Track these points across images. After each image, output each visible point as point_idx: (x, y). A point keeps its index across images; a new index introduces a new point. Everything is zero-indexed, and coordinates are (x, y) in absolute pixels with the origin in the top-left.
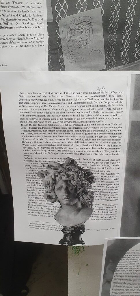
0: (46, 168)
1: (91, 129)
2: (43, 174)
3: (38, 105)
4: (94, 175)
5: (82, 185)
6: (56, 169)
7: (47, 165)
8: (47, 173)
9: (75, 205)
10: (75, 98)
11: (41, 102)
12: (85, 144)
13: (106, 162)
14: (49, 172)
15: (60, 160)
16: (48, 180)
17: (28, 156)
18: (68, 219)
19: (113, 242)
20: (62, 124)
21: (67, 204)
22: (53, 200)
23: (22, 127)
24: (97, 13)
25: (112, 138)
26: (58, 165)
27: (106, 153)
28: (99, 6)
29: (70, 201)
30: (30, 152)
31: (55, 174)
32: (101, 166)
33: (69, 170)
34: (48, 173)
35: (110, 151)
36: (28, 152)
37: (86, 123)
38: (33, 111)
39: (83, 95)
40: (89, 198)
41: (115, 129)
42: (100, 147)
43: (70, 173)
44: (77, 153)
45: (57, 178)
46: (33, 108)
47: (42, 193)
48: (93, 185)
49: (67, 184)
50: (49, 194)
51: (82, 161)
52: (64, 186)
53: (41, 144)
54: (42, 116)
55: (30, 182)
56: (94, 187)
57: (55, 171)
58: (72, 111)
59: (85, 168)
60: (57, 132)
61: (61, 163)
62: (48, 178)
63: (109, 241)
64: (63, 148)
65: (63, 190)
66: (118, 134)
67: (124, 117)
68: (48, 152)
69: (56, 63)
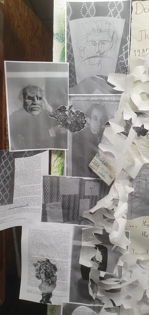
1: (56, 247)
2: (35, 265)
3: (36, 235)
4: (57, 268)
5: (52, 272)
6: (41, 263)
7: (37, 261)
8: (37, 265)
9: (49, 282)
10: (51, 233)
12: (54, 253)
13: (62, 262)
16: (38, 268)
17: (30, 256)
18: (45, 289)
19: (66, 304)
20: (45, 243)
21: (45, 281)
22: (39, 278)
23: (29, 243)
24: (60, 203)
25: (65, 252)
27: (63, 258)
28: (60, 201)
29: (47, 279)
30: (31, 254)
31: (41, 265)
32: (60, 264)
33: (47, 264)
37: (54, 244)
38: (33, 237)
39: (54, 232)
40: (55, 278)
41: (66, 248)
42: (60, 255)
43: (47, 266)
44: (50, 256)
45: (41, 268)
47: (35, 274)
48: (56, 272)
49: (45, 271)
50: (37, 275)
51: (52, 260)
52: (44, 272)
53: (35, 251)
54: (37, 239)
55: (30, 268)
56: (57, 274)
58: (49, 238)
59: (53, 264)
60: (42, 247)
61: (43, 260)
62: (38, 267)
63: (64, 304)
64: (45, 254)
65: (44, 273)
66: (67, 250)
67: (70, 243)
68: (38, 255)
69: (44, 219)
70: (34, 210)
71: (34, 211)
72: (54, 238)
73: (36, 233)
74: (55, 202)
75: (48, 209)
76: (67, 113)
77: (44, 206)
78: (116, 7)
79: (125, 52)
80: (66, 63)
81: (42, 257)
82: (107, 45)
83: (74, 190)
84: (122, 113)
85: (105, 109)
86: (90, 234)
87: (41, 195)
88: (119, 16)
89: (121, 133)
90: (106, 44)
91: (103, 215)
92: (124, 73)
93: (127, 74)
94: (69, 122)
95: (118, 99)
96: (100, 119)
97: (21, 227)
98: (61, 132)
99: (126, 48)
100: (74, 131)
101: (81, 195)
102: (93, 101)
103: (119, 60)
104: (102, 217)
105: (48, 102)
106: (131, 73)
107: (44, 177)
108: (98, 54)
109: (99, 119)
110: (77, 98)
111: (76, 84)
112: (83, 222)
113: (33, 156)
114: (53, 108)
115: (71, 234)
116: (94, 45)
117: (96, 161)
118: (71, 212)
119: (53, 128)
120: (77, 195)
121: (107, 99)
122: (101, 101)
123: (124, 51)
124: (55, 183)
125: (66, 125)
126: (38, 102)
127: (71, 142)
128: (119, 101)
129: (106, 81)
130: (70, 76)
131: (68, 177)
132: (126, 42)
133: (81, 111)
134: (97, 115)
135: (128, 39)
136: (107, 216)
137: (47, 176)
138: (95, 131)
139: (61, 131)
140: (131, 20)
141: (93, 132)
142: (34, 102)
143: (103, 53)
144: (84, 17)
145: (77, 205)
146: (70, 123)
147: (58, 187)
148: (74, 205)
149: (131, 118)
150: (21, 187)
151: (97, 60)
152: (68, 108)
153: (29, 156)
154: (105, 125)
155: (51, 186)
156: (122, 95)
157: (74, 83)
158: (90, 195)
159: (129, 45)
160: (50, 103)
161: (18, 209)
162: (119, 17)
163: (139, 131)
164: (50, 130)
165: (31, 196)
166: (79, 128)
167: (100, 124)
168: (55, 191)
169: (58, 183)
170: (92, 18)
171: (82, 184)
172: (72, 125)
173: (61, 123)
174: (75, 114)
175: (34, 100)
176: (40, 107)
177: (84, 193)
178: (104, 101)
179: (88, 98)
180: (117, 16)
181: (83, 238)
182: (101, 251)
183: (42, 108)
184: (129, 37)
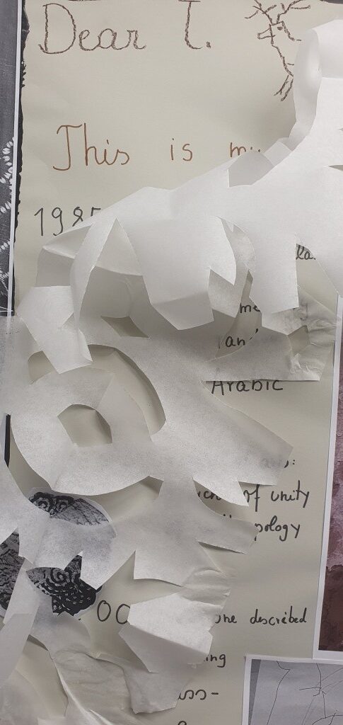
93: (5, 314)
135: (11, 155)
140: (22, 74)
159: (13, 181)
163: (60, 582)
184: (12, 147)
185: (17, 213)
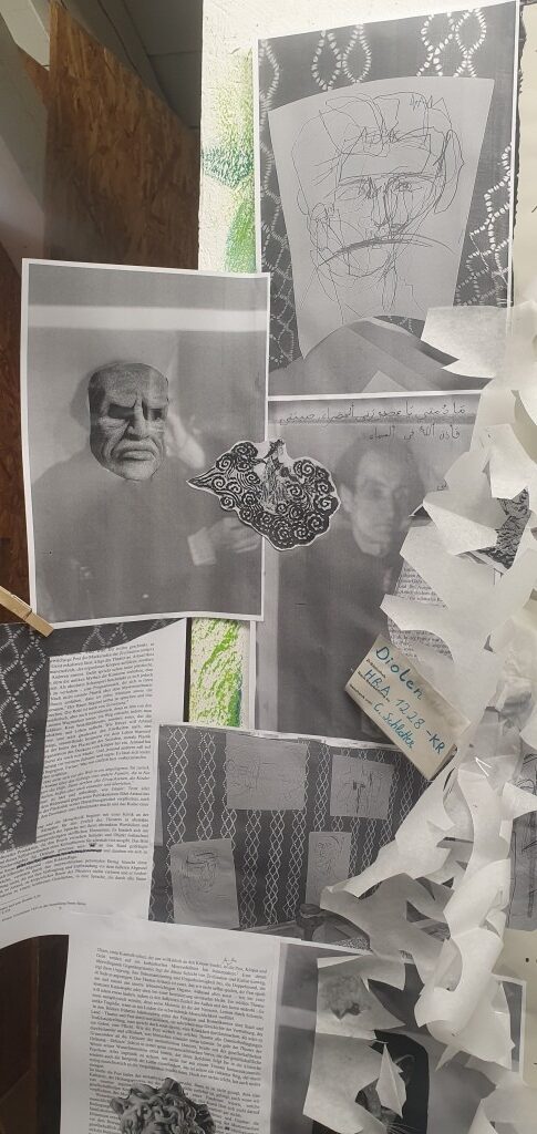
0: (127, 1092)
1: (210, 1030)
2: (121, 1106)
3: (125, 975)
6: (144, 1097)
7: (129, 1088)
8: (128, 1104)
10: (187, 971)
11: (131, 970)
12: (198, 1056)
13: (235, 1096)
14: (133, 1102)
15: (155, 1081)
16: (129, 1118)
17: (96, 1066)
20: (161, 1013)
23: (94, 1010)
24: (226, 845)
25: (246, 1053)
26: (149, 1090)
27: (236, 1079)
28: (228, 836)
30: (101, 1059)
31: (142, 1108)
32: (226, 1102)
33: (169, 1102)
34: (130, 1103)
35: (242, 1075)
36: (98, 1058)
37: (202, 1018)
38: (114, 984)
39: (200, 967)
41: (251, 1036)
42: (225, 1066)
43: (171, 1109)
44: (185, 1070)
45: (146, 1117)
46: (115, 979)
51: (193, 1087)
53: (122, 1045)
54: (128, 994)
55: (97, 1117)
57: (143, 1101)
58: (180, 992)
60: (152, 1027)
61: (154, 1086)
62: (130, 1115)
64: (160, 1058)
66: (256, 1046)
67: (267, 1016)
68: (132, 1062)
69: (161, 909)
70: (121, 870)
71: (120, 875)
72: (199, 992)
73: (127, 969)
74: (204, 839)
75: (176, 867)
76: (260, 469)
77: (161, 854)
78: (454, 33)
79: (497, 214)
80: (260, 274)
81: (150, 1073)
82: (421, 192)
83: (283, 791)
84: (486, 471)
85: (411, 453)
86: (353, 985)
87: (151, 809)
88: (466, 69)
89: (480, 551)
90: (414, 186)
91: (409, 904)
92: (491, 302)
93: (505, 306)
94: (268, 506)
95: (468, 411)
96: (394, 492)
97: (66, 938)
98: (237, 546)
99: (501, 198)
100: (289, 542)
101: (316, 814)
102: (364, 419)
103: (469, 246)
104: (405, 915)
105: (189, 431)
106: (524, 300)
107: (163, 730)
108: (384, 232)
109: (387, 492)
110: (300, 412)
111: (297, 354)
112: (319, 931)
113: (124, 645)
114: (204, 450)
115: (273, 980)
116: (368, 195)
117: (374, 671)
118: (272, 883)
119: (204, 528)
120: (297, 811)
121: (419, 410)
122: (396, 419)
123: (489, 209)
124: (208, 755)
125: (256, 518)
126: (147, 426)
127: (275, 588)
128: (471, 420)
129: (415, 338)
130: (274, 327)
131: (261, 734)
132: (498, 175)
133: (316, 463)
134: (380, 479)
135: (509, 159)
136: (421, 908)
137: (176, 727)
138: (373, 542)
139: (236, 541)
140: (519, 81)
141: (365, 547)
142: (131, 430)
143: (404, 226)
144: (324, 88)
145: (297, 856)
146: (273, 512)
147: (220, 774)
148: (285, 858)
149: (525, 492)
150: (71, 772)
151: (379, 254)
152: (263, 449)
153: (109, 643)
154: (414, 518)
155: (193, 770)
156: (485, 392)
157: (288, 352)
158: (354, 815)
159: (511, 184)
160: (196, 431)
161: (53, 863)
162: (466, 74)
164: (191, 539)
165: (110, 810)
166: (307, 532)
167: (391, 514)
168: (207, 790)
169: (221, 757)
170: (358, 88)
171: (318, 765)
172: (281, 519)
173: (238, 510)
174: (292, 473)
175: (131, 420)
176: (154, 447)
177: (328, 805)
178: (409, 419)
179: (345, 410)
180: (460, 70)
181: (320, 1001)
182: (400, 1060)
183: (163, 453)
184: (510, 152)
185: (515, 212)
